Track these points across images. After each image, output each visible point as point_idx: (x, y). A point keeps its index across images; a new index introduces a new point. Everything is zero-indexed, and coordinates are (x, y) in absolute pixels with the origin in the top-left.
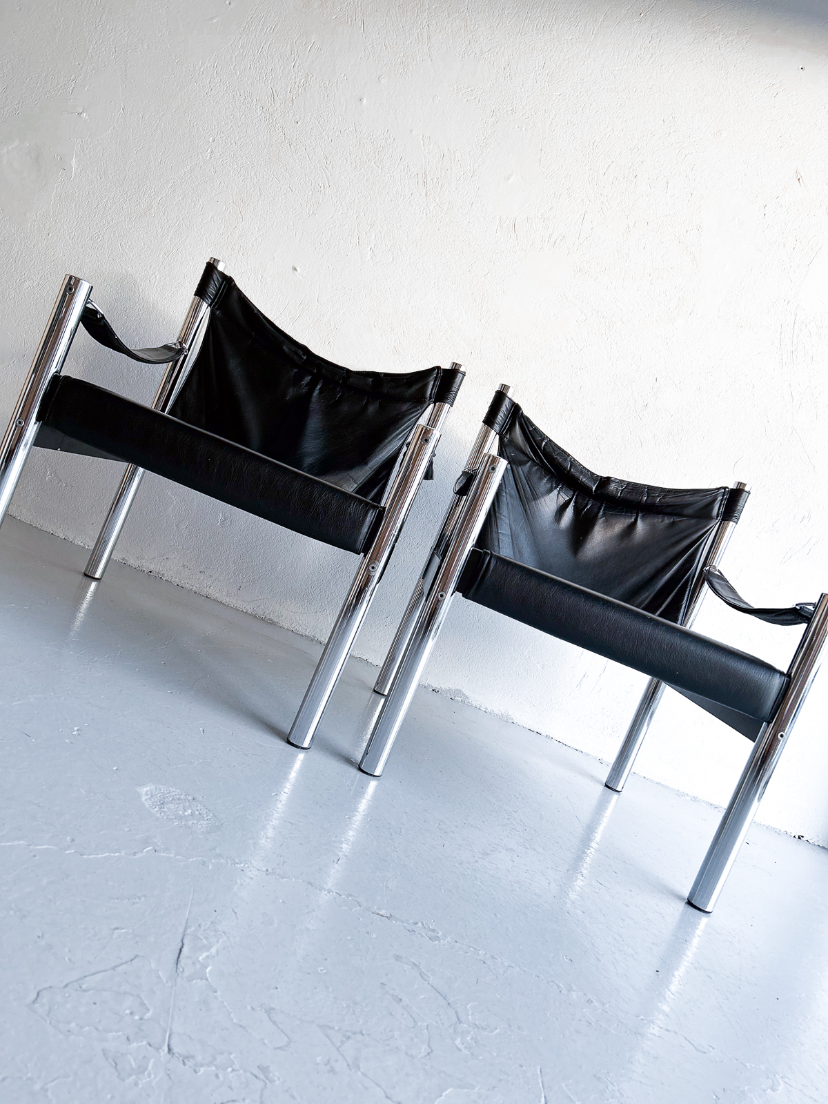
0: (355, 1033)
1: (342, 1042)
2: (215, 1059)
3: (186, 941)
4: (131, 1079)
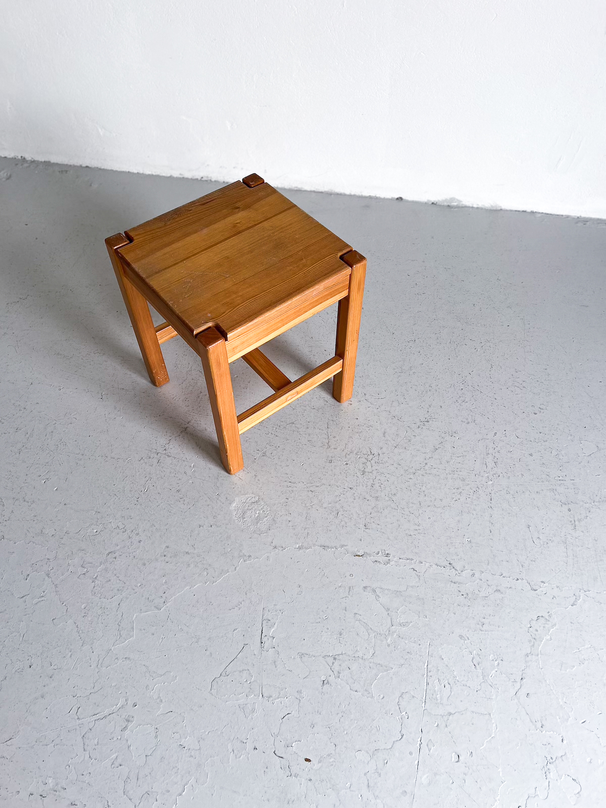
0: (339, 655)
1: (333, 663)
2: (280, 693)
3: (264, 625)
4: (250, 717)
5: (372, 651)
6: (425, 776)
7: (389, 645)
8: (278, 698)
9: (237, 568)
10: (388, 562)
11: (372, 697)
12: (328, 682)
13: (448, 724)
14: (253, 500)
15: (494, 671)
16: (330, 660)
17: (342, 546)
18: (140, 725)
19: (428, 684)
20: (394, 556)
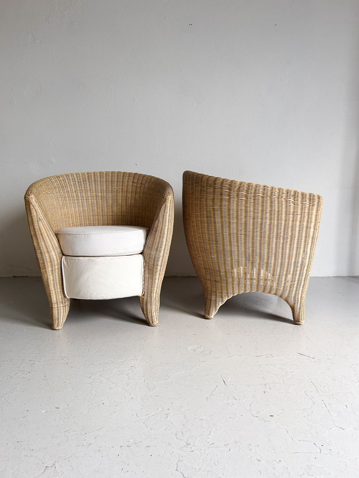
5: (282, 381)
6: (334, 414)
7: (289, 378)
8: (244, 399)
9: (201, 365)
10: (273, 357)
11: (291, 393)
12: (266, 392)
13: (334, 397)
14: (198, 347)
15: (344, 381)
16: (264, 386)
17: (249, 355)
18: (174, 415)
19: (316, 387)
20: (275, 355)
